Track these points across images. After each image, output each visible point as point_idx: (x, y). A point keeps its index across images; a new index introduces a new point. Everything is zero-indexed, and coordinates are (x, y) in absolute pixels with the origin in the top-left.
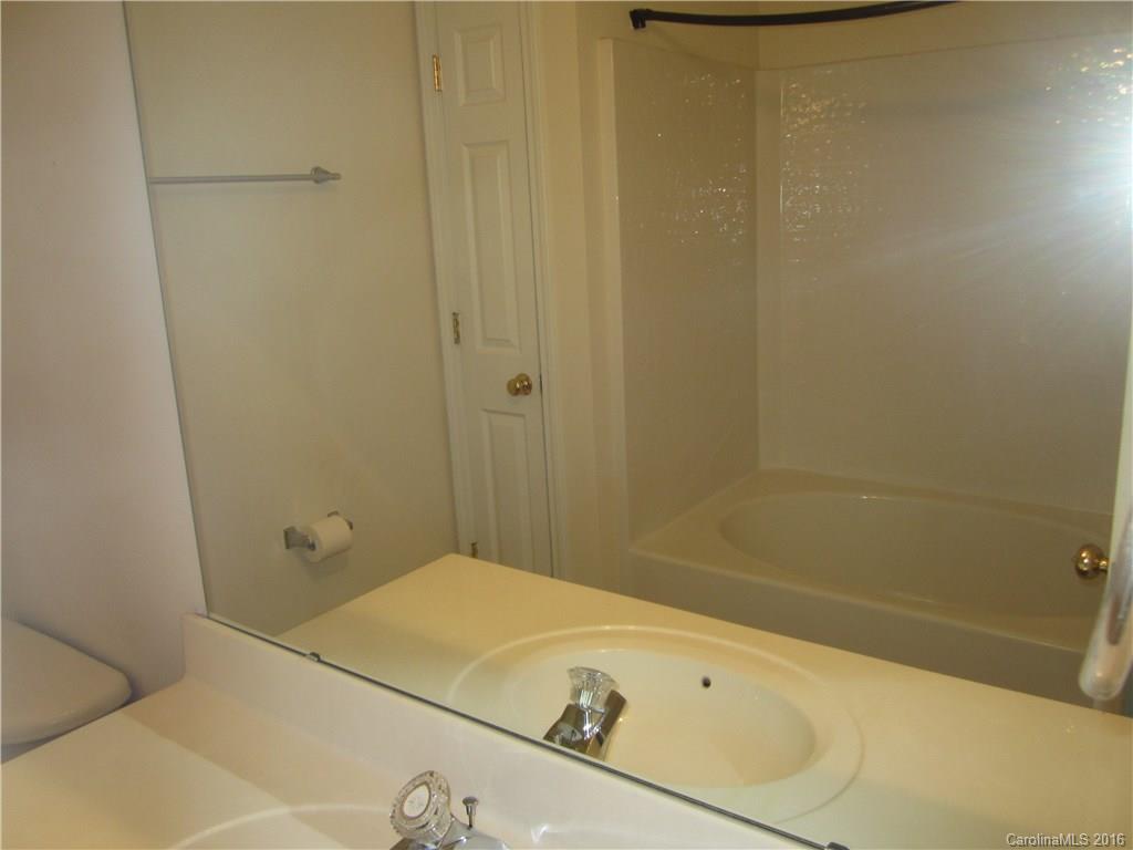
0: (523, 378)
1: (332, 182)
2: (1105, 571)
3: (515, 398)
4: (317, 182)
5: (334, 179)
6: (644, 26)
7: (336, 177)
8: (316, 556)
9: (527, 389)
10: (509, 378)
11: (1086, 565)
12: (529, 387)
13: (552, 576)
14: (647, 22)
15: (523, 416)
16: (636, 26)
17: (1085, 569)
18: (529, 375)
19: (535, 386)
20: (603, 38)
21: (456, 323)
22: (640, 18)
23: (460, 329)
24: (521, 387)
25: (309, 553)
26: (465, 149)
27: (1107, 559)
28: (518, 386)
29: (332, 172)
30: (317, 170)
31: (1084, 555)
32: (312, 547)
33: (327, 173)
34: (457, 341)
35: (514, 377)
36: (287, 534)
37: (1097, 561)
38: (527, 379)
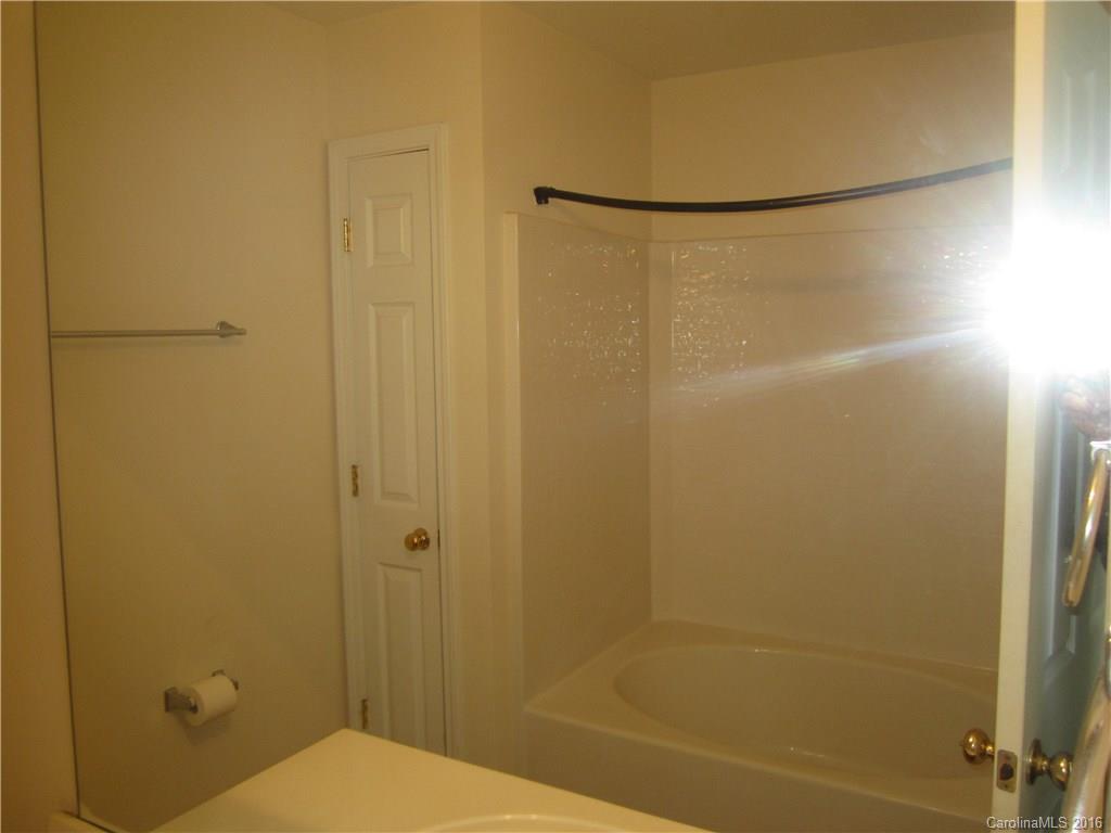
0: (420, 532)
1: (237, 337)
2: (992, 757)
3: (413, 553)
4: (222, 336)
5: (240, 334)
6: (547, 202)
7: (241, 333)
8: (196, 720)
9: (425, 544)
10: (407, 533)
11: (973, 750)
12: (427, 542)
13: (446, 755)
14: (550, 199)
15: (419, 570)
16: (539, 201)
17: (972, 754)
18: (428, 531)
19: (433, 543)
20: (508, 213)
21: (355, 476)
22: (543, 195)
23: (359, 481)
24: (418, 542)
25: (190, 716)
26: (371, 307)
27: (993, 745)
28: (416, 541)
29: (239, 327)
30: (223, 324)
31: (971, 740)
32: (194, 709)
33: (231, 327)
34: (355, 493)
35: (412, 531)
36: (167, 696)
37: (983, 746)
38: (425, 534)
